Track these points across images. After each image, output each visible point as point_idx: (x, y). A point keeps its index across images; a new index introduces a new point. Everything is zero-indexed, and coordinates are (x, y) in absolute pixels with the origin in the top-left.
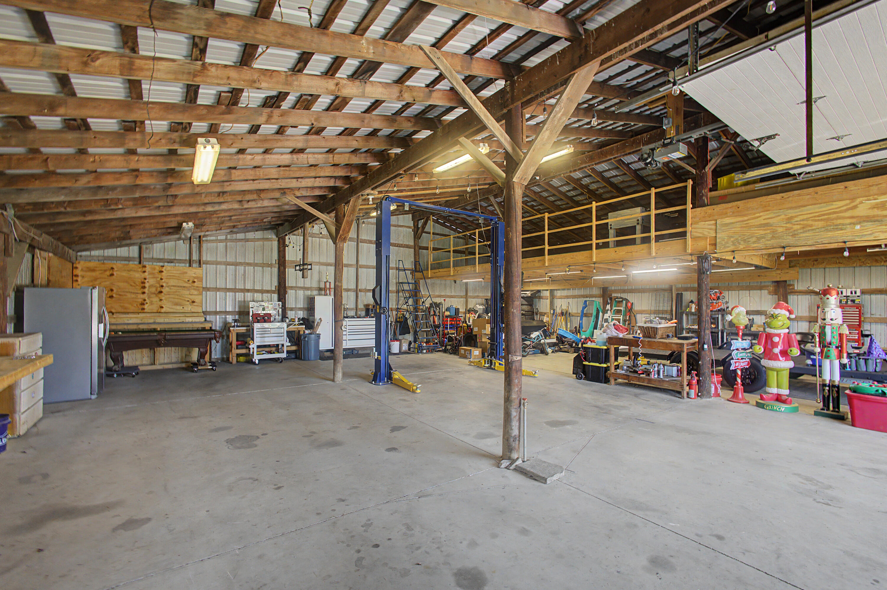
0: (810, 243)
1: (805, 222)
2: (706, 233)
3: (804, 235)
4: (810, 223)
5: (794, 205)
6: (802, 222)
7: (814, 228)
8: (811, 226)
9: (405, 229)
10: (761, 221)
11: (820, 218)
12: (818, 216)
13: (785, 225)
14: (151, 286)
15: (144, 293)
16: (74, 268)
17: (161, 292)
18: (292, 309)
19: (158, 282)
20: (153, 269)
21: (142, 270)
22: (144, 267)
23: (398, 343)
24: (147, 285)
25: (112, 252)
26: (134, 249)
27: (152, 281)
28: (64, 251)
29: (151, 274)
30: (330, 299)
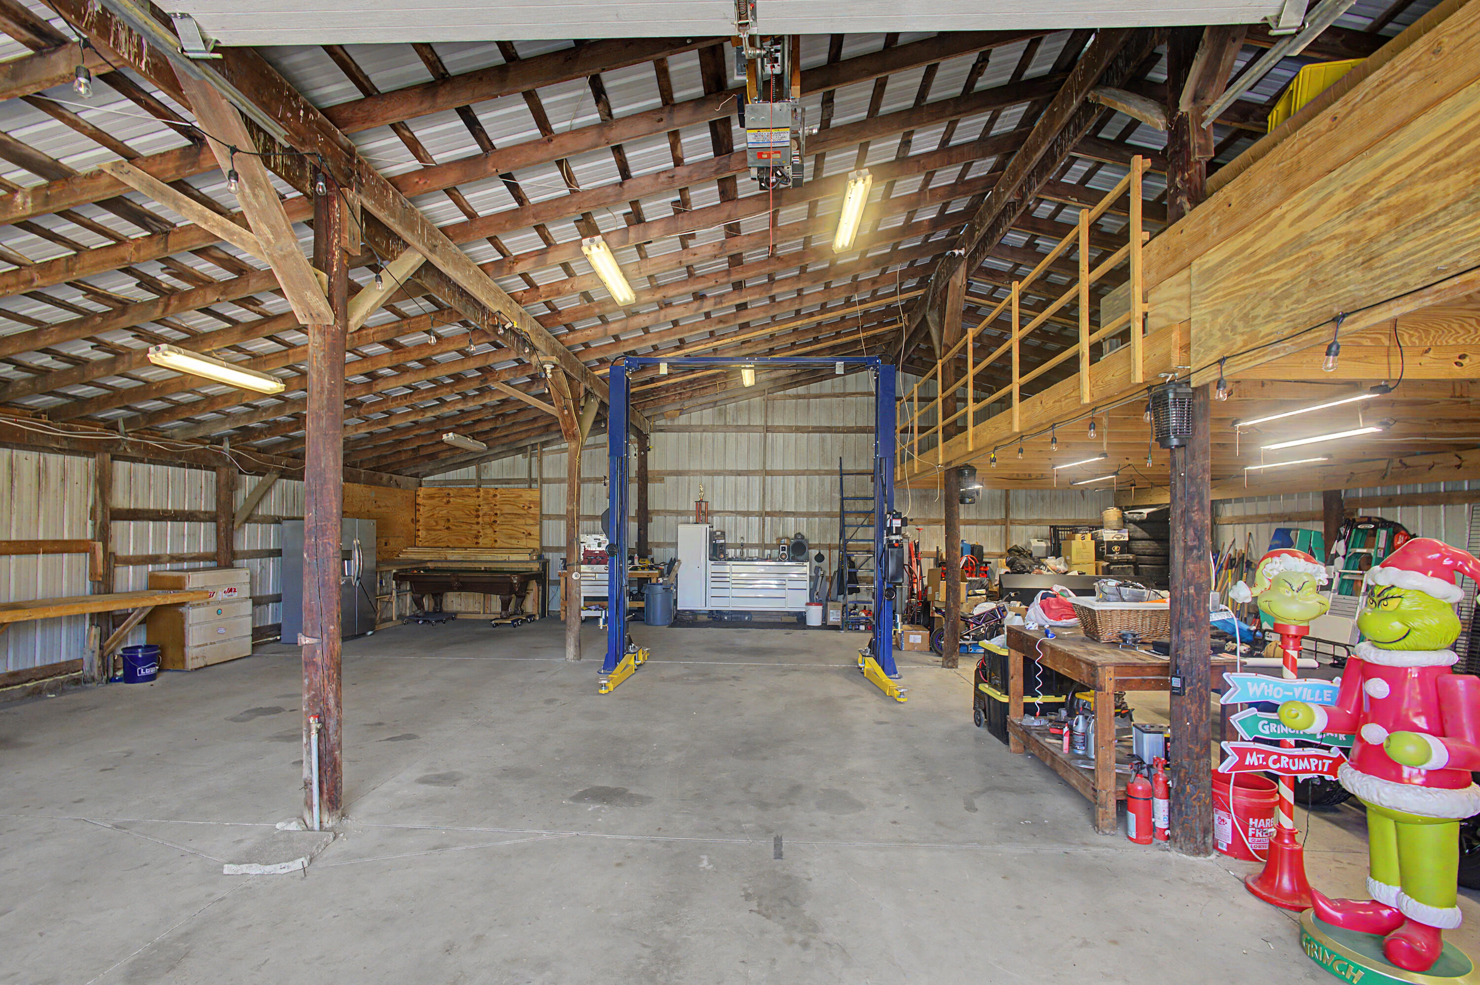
0: (1415, 280)
1: (1403, 196)
2: (1172, 313)
3: (1400, 250)
4: (1420, 190)
5: (1371, 133)
6: (1393, 200)
7: (1432, 209)
8: (1425, 201)
9: (860, 399)
10: (1284, 233)
11: (1452, 159)
12: (1446, 153)
13: (1343, 229)
14: (485, 515)
15: (478, 523)
16: (416, 496)
17: (495, 522)
18: (658, 545)
19: (492, 509)
20: (487, 492)
21: (475, 494)
22: (478, 491)
23: (820, 608)
24: (481, 513)
25: (453, 475)
26: (473, 469)
27: (485, 508)
28: (376, 478)
29: (485, 499)
30: (703, 529)
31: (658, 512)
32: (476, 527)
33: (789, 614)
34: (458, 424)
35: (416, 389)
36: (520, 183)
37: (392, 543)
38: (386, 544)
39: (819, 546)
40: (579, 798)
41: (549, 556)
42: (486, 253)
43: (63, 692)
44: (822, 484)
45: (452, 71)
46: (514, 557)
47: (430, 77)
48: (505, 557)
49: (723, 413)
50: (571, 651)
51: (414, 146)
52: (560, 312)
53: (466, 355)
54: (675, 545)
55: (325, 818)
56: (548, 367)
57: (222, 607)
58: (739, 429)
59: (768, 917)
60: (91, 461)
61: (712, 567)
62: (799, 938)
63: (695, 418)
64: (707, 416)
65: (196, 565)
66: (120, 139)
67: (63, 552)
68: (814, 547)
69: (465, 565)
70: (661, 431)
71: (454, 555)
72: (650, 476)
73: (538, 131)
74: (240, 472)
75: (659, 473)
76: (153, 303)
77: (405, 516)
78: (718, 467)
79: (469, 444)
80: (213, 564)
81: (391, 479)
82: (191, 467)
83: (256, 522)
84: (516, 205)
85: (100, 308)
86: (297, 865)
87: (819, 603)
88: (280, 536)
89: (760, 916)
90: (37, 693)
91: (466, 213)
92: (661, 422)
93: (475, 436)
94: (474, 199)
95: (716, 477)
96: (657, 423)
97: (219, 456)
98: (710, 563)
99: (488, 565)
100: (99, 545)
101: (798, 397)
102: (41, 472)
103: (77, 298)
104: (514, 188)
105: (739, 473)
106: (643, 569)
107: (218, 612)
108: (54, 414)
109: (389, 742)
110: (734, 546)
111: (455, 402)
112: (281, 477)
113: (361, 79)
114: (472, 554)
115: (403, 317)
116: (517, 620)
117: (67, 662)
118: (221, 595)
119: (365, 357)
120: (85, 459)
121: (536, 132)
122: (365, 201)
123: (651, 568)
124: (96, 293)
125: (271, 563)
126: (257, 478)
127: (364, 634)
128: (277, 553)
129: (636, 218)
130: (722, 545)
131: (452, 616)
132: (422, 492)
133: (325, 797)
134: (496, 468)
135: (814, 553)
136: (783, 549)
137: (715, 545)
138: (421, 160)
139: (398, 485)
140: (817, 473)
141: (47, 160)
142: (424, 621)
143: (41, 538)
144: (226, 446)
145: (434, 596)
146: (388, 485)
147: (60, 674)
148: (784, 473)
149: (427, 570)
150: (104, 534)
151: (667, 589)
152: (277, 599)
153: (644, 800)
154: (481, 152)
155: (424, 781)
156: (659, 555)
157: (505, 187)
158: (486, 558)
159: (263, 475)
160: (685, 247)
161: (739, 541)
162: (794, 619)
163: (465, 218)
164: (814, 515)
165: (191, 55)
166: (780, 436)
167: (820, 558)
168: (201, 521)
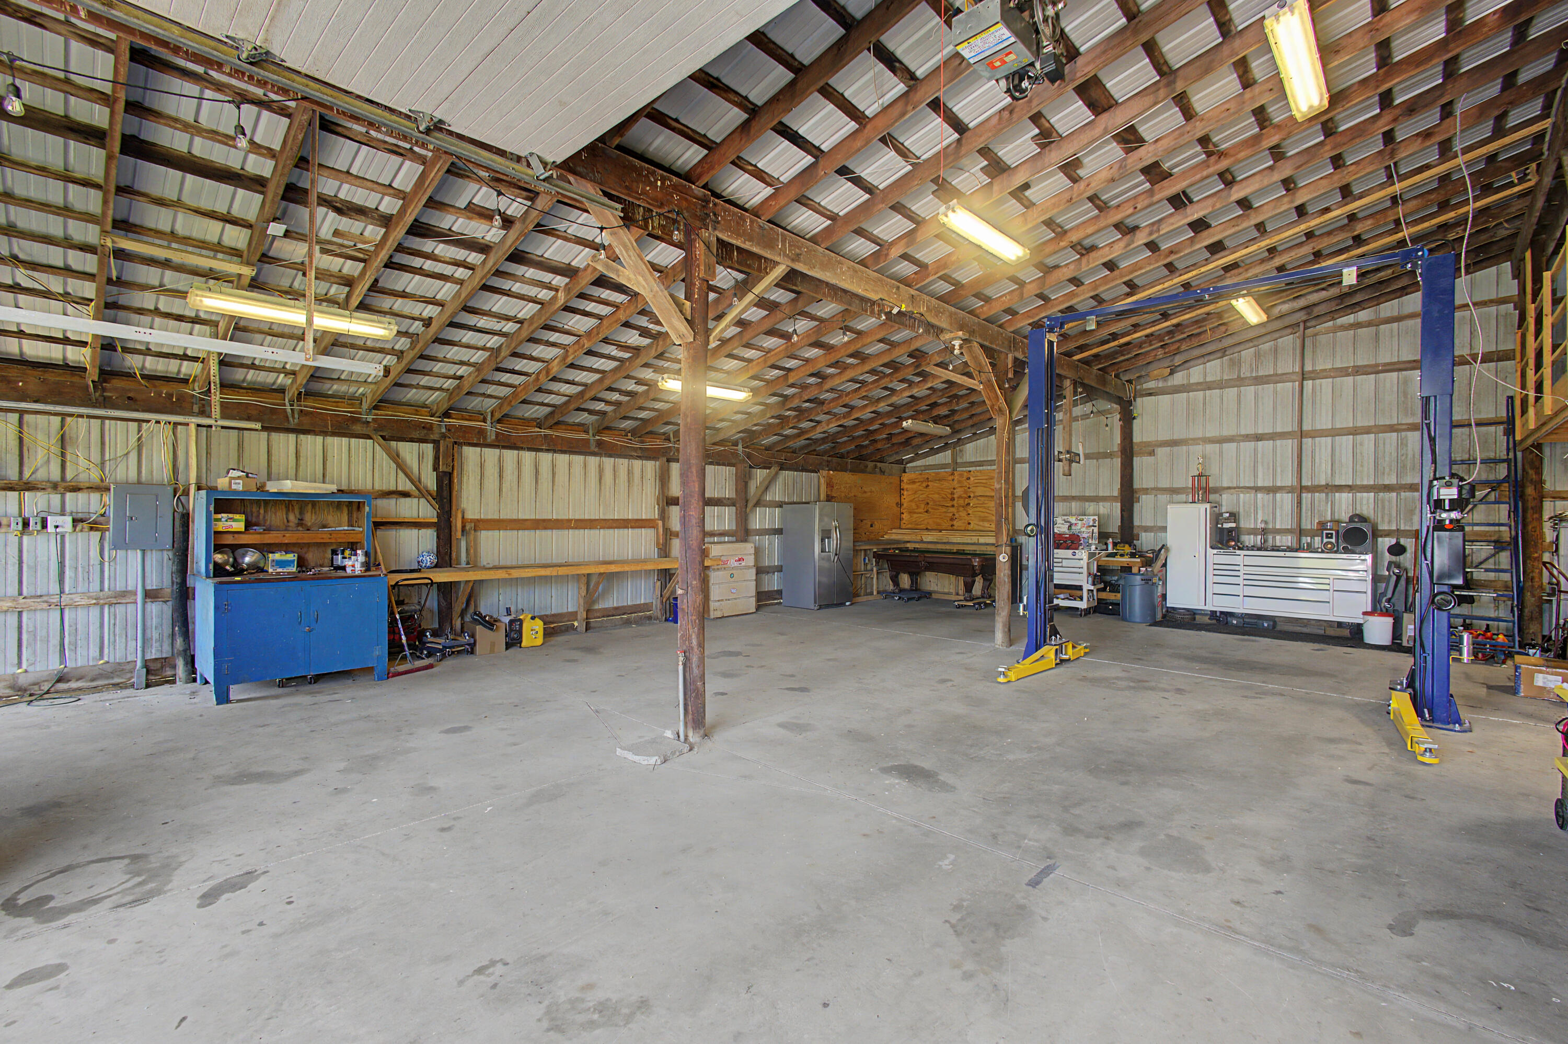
14: (960, 497)
15: (953, 506)
16: (901, 481)
17: (968, 504)
18: (1147, 529)
19: (965, 492)
20: (961, 475)
21: (950, 478)
22: (953, 474)
23: (1390, 620)
24: (955, 496)
25: (931, 460)
26: (949, 453)
27: (959, 492)
28: (862, 466)
29: (959, 482)
30: (1202, 509)
31: (1146, 491)
32: (952, 510)
33: (1340, 625)
34: (916, 409)
35: (863, 382)
36: (862, 175)
37: (877, 525)
38: (871, 526)
39: (1398, 533)
40: (887, 770)
41: (1022, 539)
42: (861, 247)
43: (641, 625)
44: (1402, 444)
45: (760, 103)
46: (982, 540)
47: (746, 116)
48: (975, 540)
49: (1236, 364)
50: (999, 636)
51: (760, 175)
52: (963, 285)
53: (893, 345)
54: (1164, 529)
55: (690, 734)
56: (957, 343)
57: (734, 572)
58: (1259, 381)
59: (958, 934)
60: (658, 463)
61: (1217, 557)
62: (969, 966)
63: (1196, 374)
64: (1214, 369)
65: (722, 539)
66: (591, 239)
67: (641, 527)
68: (1388, 534)
69: (940, 547)
70: (1150, 394)
71: (929, 537)
72: (1136, 448)
73: (853, 123)
74: (751, 467)
75: (1148, 444)
76: (649, 346)
77: (890, 500)
78: (1227, 432)
79: (931, 428)
80: (734, 539)
81: (876, 466)
82: (719, 464)
83: (765, 506)
84: (867, 196)
85: (627, 355)
86: (653, 760)
87: (1385, 613)
88: (783, 518)
89: (951, 931)
90: (628, 623)
91: (828, 218)
92: (1151, 385)
93: (936, 420)
94: (831, 202)
95: (1225, 446)
96: (1145, 386)
97: (735, 454)
98: (1211, 552)
99: (961, 547)
100: (660, 523)
101: (1357, 325)
102: (630, 472)
103: (612, 351)
104: (858, 182)
105: (1258, 438)
106: (1122, 555)
107: (732, 576)
108: (634, 432)
109: (786, 691)
110: (1254, 532)
111: (904, 390)
112: (781, 469)
113: (701, 139)
114: (944, 536)
115: (821, 320)
116: (979, 604)
117: (644, 604)
118: (733, 563)
119: (807, 360)
120: (653, 462)
121: (853, 125)
122: (721, 236)
123: (1133, 555)
124: (622, 346)
125: (776, 539)
126: (766, 471)
127: (843, 604)
128: (779, 532)
129: (996, 168)
130: (1230, 530)
131: (928, 595)
132: (905, 477)
133: (690, 717)
134: (971, 451)
135: (1386, 542)
136: (1329, 536)
137: (1222, 529)
138: (769, 184)
139: (882, 472)
140: (1392, 428)
141: (562, 265)
142: (900, 598)
143: (630, 517)
144: (740, 446)
145: (911, 574)
146: (873, 472)
147: (640, 612)
148: (1334, 433)
149: (907, 550)
150: (663, 516)
151: (1147, 580)
152: (779, 569)
153: (946, 787)
154: (813, 160)
155: (781, 725)
156: (1146, 541)
157: (849, 184)
158: (958, 540)
159: (769, 468)
160: (1075, 180)
161: (1260, 526)
162: (1346, 633)
163: (829, 222)
164: (1388, 488)
165: (541, 178)
166: (1326, 383)
167: (1398, 550)
168: (725, 505)
